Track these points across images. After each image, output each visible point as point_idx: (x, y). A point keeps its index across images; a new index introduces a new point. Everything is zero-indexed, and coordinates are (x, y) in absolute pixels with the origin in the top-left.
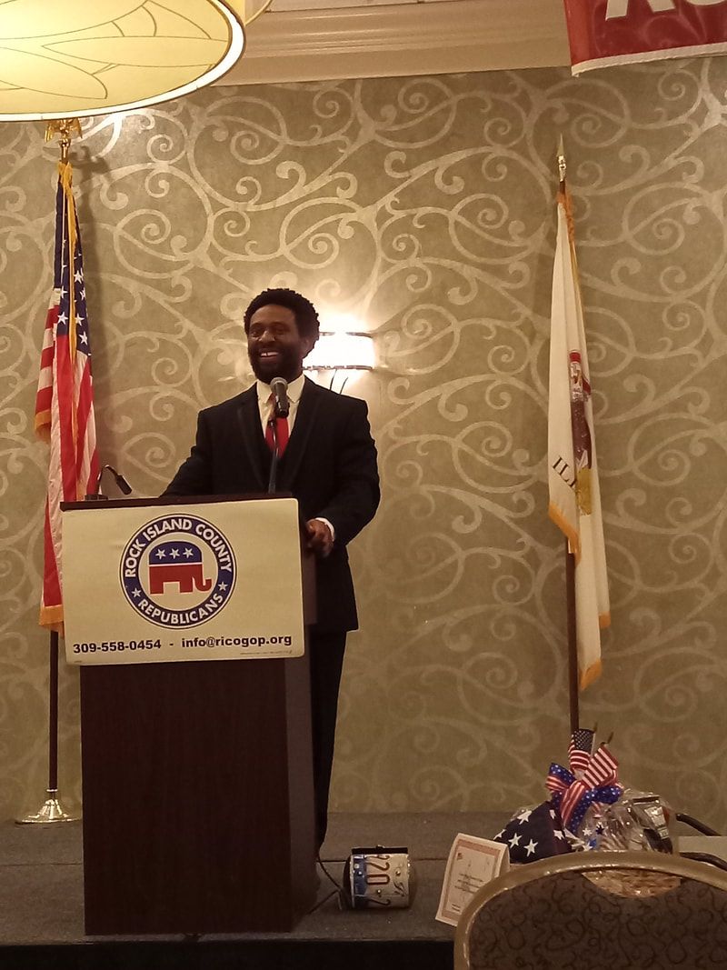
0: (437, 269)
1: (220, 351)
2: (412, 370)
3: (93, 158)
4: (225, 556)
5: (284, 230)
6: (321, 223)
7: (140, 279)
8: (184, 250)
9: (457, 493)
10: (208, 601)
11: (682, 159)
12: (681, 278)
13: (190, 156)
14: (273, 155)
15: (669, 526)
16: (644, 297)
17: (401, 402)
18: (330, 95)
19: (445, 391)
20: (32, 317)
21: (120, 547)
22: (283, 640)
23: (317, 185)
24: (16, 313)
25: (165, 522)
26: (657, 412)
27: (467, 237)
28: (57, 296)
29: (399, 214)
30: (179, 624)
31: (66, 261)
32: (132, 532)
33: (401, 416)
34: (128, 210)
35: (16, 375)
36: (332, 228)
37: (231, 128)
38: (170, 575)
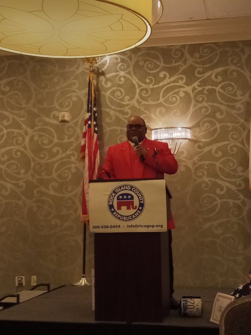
0: (212, 107)
2: (203, 140)
3: (100, 71)
4: (141, 198)
5: (161, 94)
6: (174, 91)
7: (114, 110)
8: (129, 100)
9: (219, 182)
10: (135, 213)
13: (131, 70)
14: (158, 70)
17: (199, 150)
18: (177, 50)
19: (214, 147)
20: (80, 122)
21: (108, 195)
22: (160, 226)
23: (172, 79)
24: (75, 121)
25: (122, 187)
27: (222, 95)
28: (88, 115)
29: (200, 89)
30: (126, 220)
31: (91, 104)
32: (111, 190)
33: (199, 155)
34: (111, 88)
35: (74, 140)
36: (177, 93)
37: (145, 61)
38: (124, 204)
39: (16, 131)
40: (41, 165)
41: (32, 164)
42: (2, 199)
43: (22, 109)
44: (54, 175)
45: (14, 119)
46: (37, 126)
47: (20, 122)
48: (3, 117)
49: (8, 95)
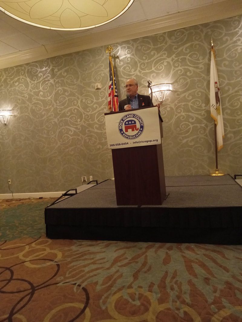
0: (184, 69)
1: (142, 91)
2: (180, 90)
3: (116, 56)
4: (141, 122)
5: (153, 65)
6: (160, 63)
7: (126, 78)
8: (134, 71)
9: (190, 114)
10: (138, 133)
11: (237, 38)
12: (237, 64)
13: (134, 52)
14: (150, 50)
15: (235, 117)
16: (229, 69)
17: (178, 97)
18: (162, 36)
19: (187, 94)
20: (107, 89)
21: (118, 122)
22: (156, 141)
23: (159, 55)
24: (104, 88)
25: (127, 116)
26: (232, 93)
27: (191, 62)
28: (111, 83)
29: (176, 59)
31: (112, 75)
32: (120, 118)
33: (178, 100)
34: (123, 65)
35: (105, 100)
36: (163, 63)
37: (142, 46)
38: (129, 128)
39: (73, 98)
40: (88, 116)
41: (84, 116)
42: (70, 136)
43: (74, 85)
44: (96, 121)
45: (71, 91)
46: (84, 93)
47: (74, 92)
48: (65, 91)
49: (66, 77)
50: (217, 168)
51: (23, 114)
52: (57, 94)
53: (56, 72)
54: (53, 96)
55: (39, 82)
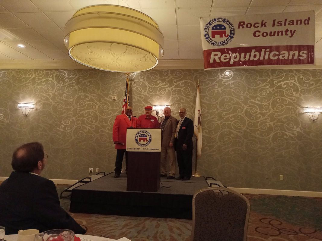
0: (179, 97)
3: (132, 79)
4: (150, 137)
5: (158, 90)
6: (163, 90)
7: (137, 96)
8: (144, 92)
10: (147, 143)
11: (215, 83)
12: (214, 100)
13: (145, 79)
14: (157, 80)
15: (211, 135)
16: (209, 103)
18: (165, 72)
21: (135, 135)
22: (158, 149)
23: (163, 84)
24: (119, 100)
25: (142, 131)
26: (210, 119)
27: (184, 93)
28: (125, 98)
29: (175, 89)
30: (143, 146)
31: (127, 92)
32: (137, 132)
34: (136, 86)
35: (119, 109)
36: (165, 90)
37: (151, 76)
38: (142, 139)
39: (92, 103)
40: (103, 119)
41: (99, 118)
42: (84, 133)
43: (95, 93)
44: (109, 124)
45: (91, 98)
46: (102, 101)
47: (94, 99)
48: (86, 97)
49: (89, 87)
50: (196, 171)
51: (45, 109)
52: (79, 98)
53: (81, 81)
54: (75, 99)
55: (65, 86)
